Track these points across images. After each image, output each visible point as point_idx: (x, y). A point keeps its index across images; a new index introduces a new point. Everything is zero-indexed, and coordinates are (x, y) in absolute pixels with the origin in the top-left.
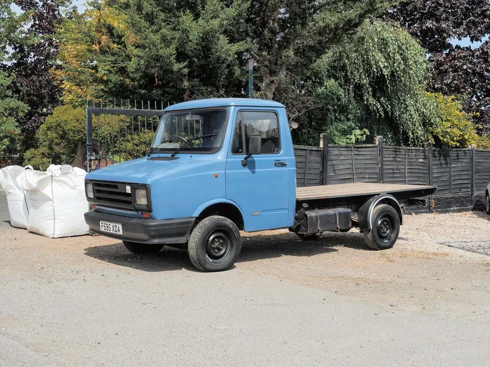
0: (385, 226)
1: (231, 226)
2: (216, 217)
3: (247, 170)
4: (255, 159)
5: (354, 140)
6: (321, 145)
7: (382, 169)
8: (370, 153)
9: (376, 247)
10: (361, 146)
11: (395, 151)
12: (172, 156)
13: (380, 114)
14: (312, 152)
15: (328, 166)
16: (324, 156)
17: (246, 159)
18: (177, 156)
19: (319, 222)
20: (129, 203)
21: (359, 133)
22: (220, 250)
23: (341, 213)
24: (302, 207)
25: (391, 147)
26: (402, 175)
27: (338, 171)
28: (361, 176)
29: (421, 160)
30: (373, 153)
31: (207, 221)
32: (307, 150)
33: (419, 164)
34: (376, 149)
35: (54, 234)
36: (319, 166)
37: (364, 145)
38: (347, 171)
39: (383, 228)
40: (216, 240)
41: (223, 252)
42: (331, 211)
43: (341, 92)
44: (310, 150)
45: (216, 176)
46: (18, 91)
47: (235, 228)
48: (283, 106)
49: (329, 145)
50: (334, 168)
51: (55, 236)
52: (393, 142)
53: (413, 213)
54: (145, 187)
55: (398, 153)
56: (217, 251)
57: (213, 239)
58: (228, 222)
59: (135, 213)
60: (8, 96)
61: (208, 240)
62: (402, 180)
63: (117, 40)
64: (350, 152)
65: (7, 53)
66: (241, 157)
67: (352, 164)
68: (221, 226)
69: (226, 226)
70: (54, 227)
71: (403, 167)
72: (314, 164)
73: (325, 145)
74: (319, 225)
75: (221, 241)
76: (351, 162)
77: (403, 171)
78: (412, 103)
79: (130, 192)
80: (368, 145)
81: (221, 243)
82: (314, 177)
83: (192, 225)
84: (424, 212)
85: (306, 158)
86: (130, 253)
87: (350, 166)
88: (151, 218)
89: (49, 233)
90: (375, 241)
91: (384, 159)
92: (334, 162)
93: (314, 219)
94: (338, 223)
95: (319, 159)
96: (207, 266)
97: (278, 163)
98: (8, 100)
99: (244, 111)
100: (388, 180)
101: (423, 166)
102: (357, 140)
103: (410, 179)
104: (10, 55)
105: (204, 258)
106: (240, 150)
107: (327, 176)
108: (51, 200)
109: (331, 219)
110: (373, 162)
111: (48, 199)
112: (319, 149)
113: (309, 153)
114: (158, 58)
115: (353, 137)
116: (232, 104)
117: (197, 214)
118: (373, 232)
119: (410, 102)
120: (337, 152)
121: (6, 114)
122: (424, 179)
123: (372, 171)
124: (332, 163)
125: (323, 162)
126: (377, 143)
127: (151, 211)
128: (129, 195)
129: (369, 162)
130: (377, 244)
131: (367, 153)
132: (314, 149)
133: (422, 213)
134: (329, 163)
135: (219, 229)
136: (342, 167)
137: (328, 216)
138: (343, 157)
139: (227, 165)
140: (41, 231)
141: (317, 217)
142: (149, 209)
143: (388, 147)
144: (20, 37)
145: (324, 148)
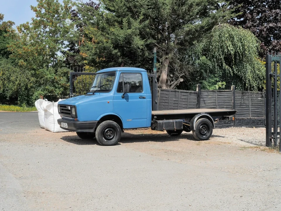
0: (204, 129)
1: (116, 125)
2: (108, 121)
3: (124, 100)
4: (129, 95)
5: (217, 88)
6: (197, 90)
7: (234, 103)
8: (227, 94)
9: (198, 139)
10: (221, 90)
11: (242, 94)
12: (93, 94)
13: (230, 75)
14: (191, 94)
15: (201, 101)
16: (199, 96)
17: (123, 95)
18: (95, 93)
19: (164, 125)
20: (69, 114)
21: (221, 84)
22: (110, 136)
23: (177, 122)
24: (154, 118)
25: (240, 91)
26: (247, 106)
27: (207, 104)
28: (221, 106)
29: (259, 99)
30: (229, 94)
31: (104, 123)
32: (188, 92)
33: (258, 100)
34: (231, 92)
35: (54, 131)
36: (196, 101)
37: (223, 90)
38: (212, 104)
39: (203, 130)
40: (108, 131)
41: (112, 137)
42: (171, 121)
43: (209, 63)
44: (190, 93)
45: (108, 103)
46: (69, 64)
47: (118, 126)
48: (146, 71)
49: (201, 90)
50: (204, 102)
51: (55, 132)
52: (242, 89)
53: (254, 127)
54: (74, 107)
55: (244, 94)
56: (109, 136)
57: (107, 131)
58: (115, 123)
59: (72, 118)
60: (63, 66)
61: (104, 131)
62: (247, 109)
63: (89, 40)
64: (215, 94)
65: (64, 45)
66: (121, 94)
67: (216, 100)
68: (110, 125)
69: (113, 125)
70: (54, 127)
71: (248, 102)
72: (193, 100)
73: (199, 90)
74: (164, 127)
75: (111, 132)
76: (215, 99)
77: (248, 104)
78: (250, 68)
79: (69, 109)
80: (226, 90)
81: (111, 133)
82: (192, 106)
83: (96, 124)
84: (262, 127)
85: (188, 96)
86: (80, 138)
87: (214, 101)
88: (78, 121)
89: (52, 130)
90: (198, 136)
91: (236, 98)
92: (205, 99)
93: (161, 124)
94: (175, 126)
95: (196, 97)
96: (104, 143)
97: (141, 97)
98: (63, 68)
99: (124, 73)
100: (239, 109)
101: (261, 102)
102: (220, 88)
103: (252, 108)
104: (65, 45)
105: (102, 139)
106: (122, 91)
107: (200, 106)
108: (52, 115)
109: (171, 124)
110: (229, 99)
111: (51, 114)
112: (195, 92)
113: (190, 94)
114: (105, 48)
115: (217, 86)
116: (119, 70)
117: (98, 119)
118: (196, 131)
119: (249, 67)
120: (207, 94)
121: (62, 76)
122: (261, 109)
123: (228, 104)
124: (203, 99)
125: (198, 99)
126: (232, 89)
127: (77, 117)
128: (69, 110)
129: (226, 99)
130: (199, 138)
131: (225, 94)
132: (192, 92)
133: (260, 127)
134: (201, 99)
135: (109, 126)
136: (209, 102)
137: (169, 123)
138: (210, 97)
139: (114, 98)
140: (49, 129)
141: (163, 123)
142: (76, 116)
143: (238, 91)
144: (70, 36)
145: (198, 91)
